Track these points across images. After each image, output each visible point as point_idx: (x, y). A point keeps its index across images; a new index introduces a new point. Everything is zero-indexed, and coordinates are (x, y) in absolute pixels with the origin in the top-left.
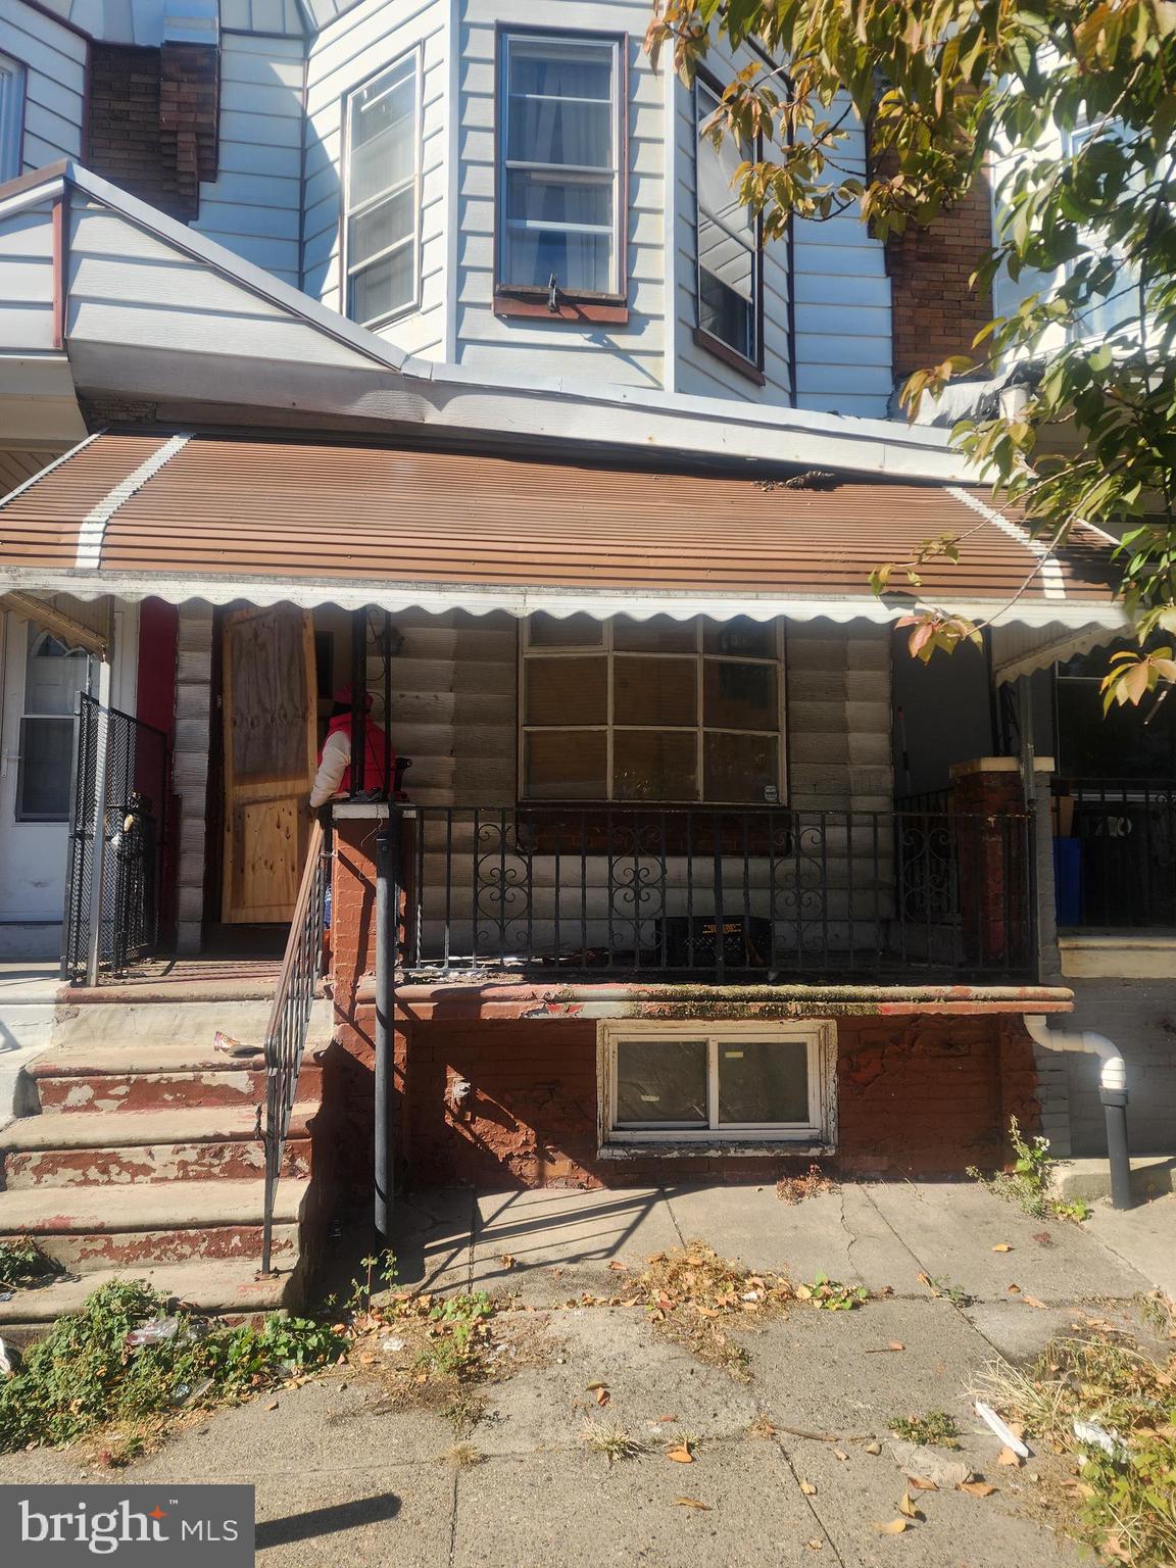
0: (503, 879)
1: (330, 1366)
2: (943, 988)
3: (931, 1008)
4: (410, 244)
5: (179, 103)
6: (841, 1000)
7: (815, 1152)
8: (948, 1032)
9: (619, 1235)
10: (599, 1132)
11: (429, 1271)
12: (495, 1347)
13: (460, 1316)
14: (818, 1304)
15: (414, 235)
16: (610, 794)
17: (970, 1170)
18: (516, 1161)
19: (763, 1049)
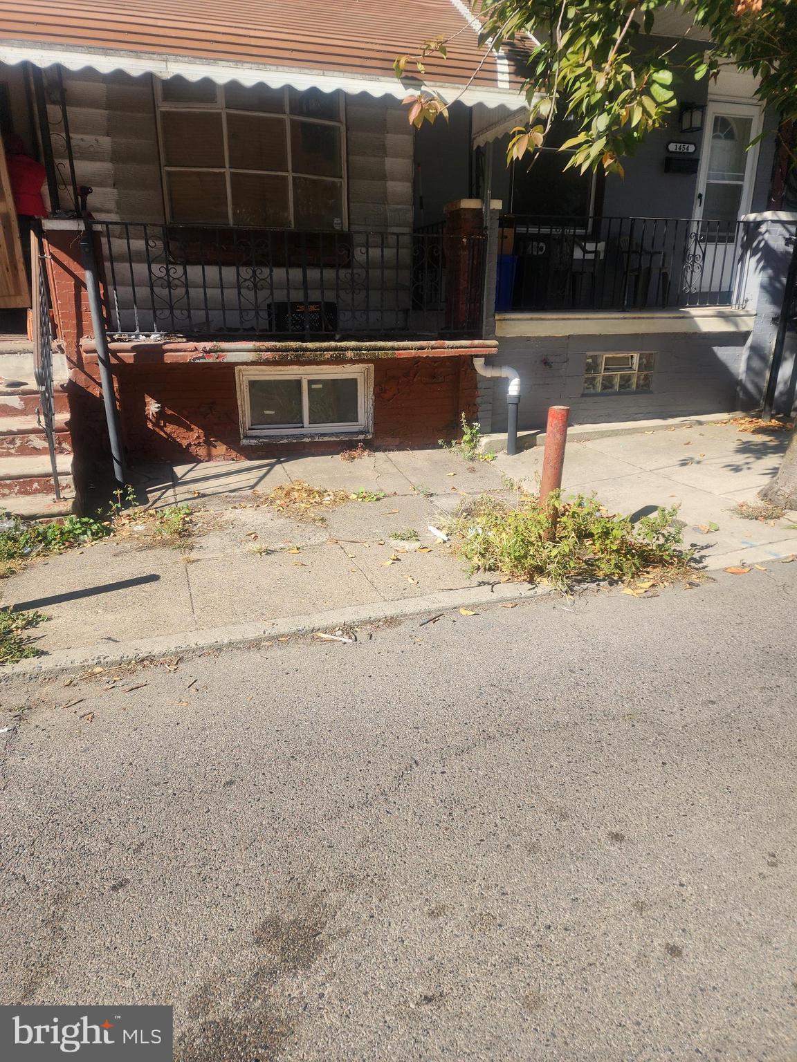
0: (169, 283)
1: (107, 538)
2: (431, 342)
3: (424, 353)
6: (376, 349)
7: (361, 437)
8: (434, 367)
9: (256, 480)
10: (241, 431)
11: (151, 500)
12: (195, 525)
13: (174, 515)
14: (360, 500)
16: (231, 222)
17: (440, 442)
18: (193, 447)
19: (334, 382)
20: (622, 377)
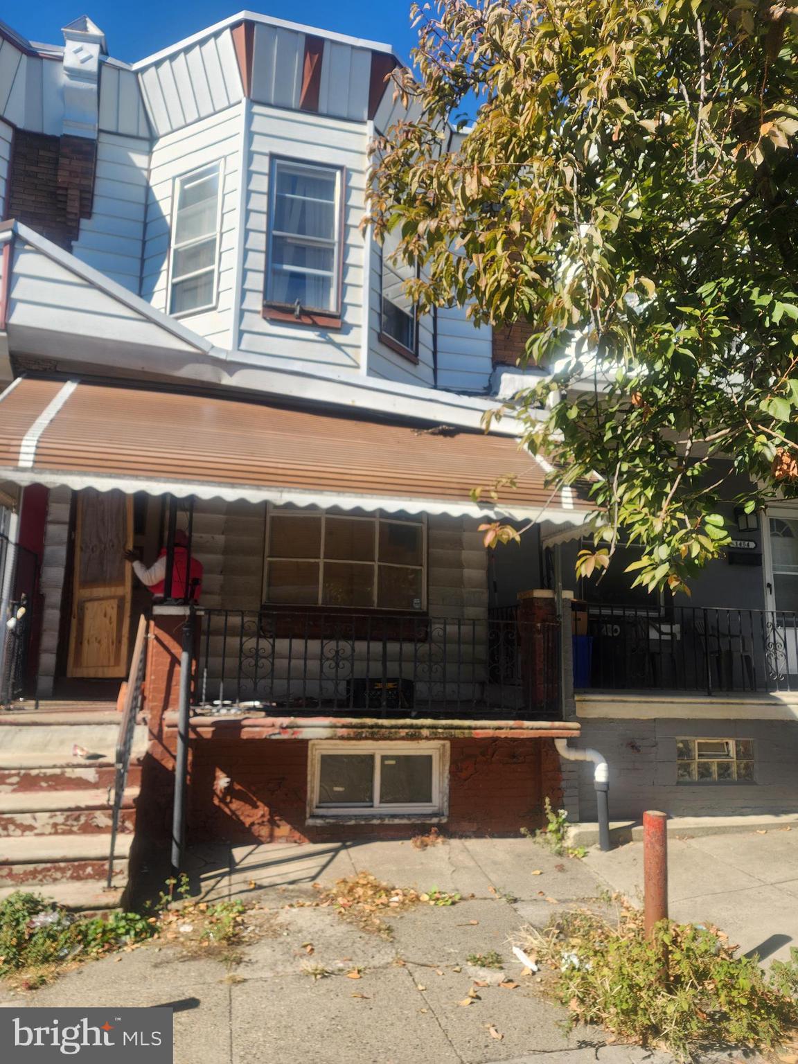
0: (257, 654)
1: (150, 940)
2: (509, 722)
3: (502, 734)
4: (212, 272)
5: (71, 172)
6: (452, 728)
7: (435, 820)
8: (512, 746)
9: (318, 869)
10: (308, 810)
11: (204, 890)
12: (247, 928)
13: (225, 913)
14: (432, 903)
15: (215, 267)
16: (320, 601)
17: (523, 830)
18: (256, 827)
19: (408, 758)
20: (719, 765)
